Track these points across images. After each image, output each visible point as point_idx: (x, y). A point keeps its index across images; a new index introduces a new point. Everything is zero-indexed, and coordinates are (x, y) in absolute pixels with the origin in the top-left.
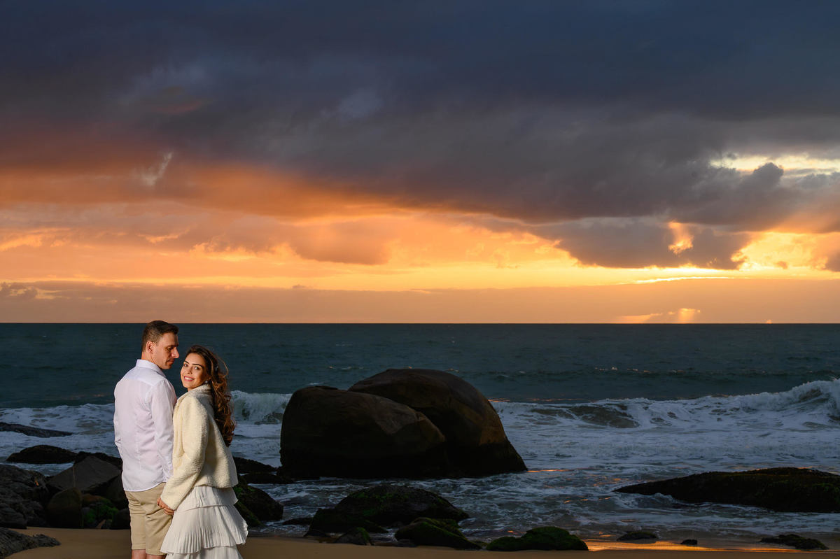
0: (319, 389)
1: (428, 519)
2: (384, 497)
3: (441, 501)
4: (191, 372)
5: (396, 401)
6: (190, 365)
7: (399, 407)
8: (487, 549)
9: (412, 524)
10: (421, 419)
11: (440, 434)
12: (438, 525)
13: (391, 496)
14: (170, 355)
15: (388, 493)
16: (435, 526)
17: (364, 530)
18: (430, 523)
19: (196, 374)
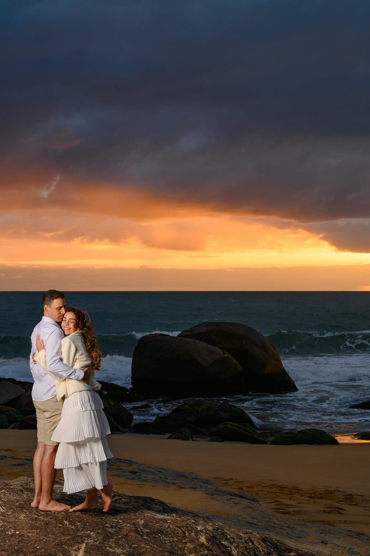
0: (157, 335)
1: (231, 423)
2: (201, 408)
3: (239, 411)
4: (68, 324)
5: (209, 344)
6: (68, 320)
7: (211, 347)
8: (270, 444)
9: (220, 426)
10: (226, 356)
11: (239, 366)
12: (237, 427)
13: (206, 408)
14: (60, 313)
15: (204, 406)
16: (235, 428)
17: (187, 430)
18: (232, 425)
19: (71, 325)
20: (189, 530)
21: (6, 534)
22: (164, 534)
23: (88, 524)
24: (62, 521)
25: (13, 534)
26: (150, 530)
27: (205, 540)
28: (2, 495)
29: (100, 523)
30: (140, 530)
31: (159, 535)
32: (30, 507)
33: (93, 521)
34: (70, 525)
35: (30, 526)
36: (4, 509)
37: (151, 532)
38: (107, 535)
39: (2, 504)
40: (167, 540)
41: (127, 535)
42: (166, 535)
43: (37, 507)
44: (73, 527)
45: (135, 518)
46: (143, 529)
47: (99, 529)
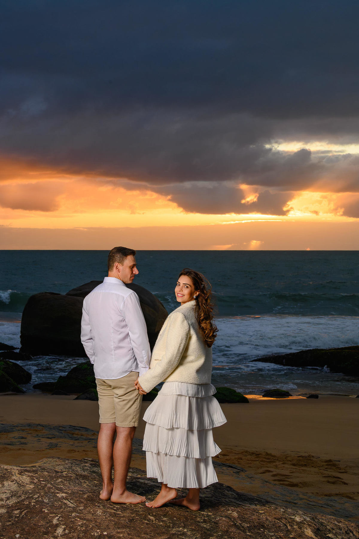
0: (48, 294)
4: (182, 290)
14: (132, 273)
19: (186, 291)
20: (289, 522)
21: (91, 535)
22: (266, 529)
23: (175, 519)
24: (146, 516)
25: (101, 535)
26: (250, 524)
27: (313, 534)
28: (61, 485)
29: (189, 516)
30: (239, 525)
31: (261, 529)
32: (100, 499)
33: (180, 515)
34: (157, 521)
35: (115, 524)
36: (73, 504)
37: (252, 526)
38: (205, 532)
39: (67, 496)
40: (273, 536)
41: (228, 531)
42: (269, 530)
43: (109, 499)
44: (161, 523)
45: (224, 510)
46: (241, 523)
47: (191, 525)
